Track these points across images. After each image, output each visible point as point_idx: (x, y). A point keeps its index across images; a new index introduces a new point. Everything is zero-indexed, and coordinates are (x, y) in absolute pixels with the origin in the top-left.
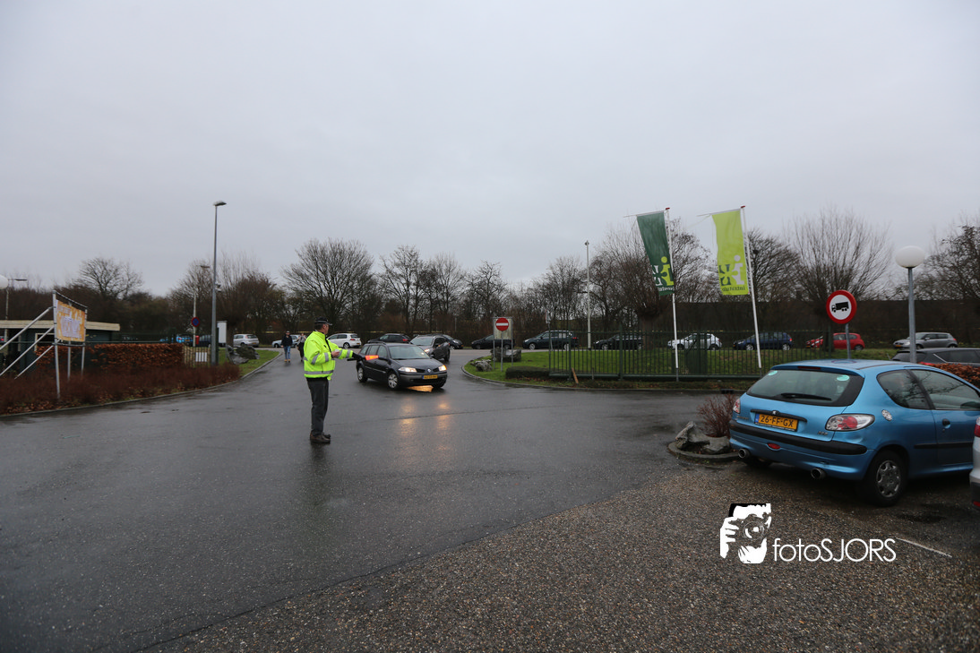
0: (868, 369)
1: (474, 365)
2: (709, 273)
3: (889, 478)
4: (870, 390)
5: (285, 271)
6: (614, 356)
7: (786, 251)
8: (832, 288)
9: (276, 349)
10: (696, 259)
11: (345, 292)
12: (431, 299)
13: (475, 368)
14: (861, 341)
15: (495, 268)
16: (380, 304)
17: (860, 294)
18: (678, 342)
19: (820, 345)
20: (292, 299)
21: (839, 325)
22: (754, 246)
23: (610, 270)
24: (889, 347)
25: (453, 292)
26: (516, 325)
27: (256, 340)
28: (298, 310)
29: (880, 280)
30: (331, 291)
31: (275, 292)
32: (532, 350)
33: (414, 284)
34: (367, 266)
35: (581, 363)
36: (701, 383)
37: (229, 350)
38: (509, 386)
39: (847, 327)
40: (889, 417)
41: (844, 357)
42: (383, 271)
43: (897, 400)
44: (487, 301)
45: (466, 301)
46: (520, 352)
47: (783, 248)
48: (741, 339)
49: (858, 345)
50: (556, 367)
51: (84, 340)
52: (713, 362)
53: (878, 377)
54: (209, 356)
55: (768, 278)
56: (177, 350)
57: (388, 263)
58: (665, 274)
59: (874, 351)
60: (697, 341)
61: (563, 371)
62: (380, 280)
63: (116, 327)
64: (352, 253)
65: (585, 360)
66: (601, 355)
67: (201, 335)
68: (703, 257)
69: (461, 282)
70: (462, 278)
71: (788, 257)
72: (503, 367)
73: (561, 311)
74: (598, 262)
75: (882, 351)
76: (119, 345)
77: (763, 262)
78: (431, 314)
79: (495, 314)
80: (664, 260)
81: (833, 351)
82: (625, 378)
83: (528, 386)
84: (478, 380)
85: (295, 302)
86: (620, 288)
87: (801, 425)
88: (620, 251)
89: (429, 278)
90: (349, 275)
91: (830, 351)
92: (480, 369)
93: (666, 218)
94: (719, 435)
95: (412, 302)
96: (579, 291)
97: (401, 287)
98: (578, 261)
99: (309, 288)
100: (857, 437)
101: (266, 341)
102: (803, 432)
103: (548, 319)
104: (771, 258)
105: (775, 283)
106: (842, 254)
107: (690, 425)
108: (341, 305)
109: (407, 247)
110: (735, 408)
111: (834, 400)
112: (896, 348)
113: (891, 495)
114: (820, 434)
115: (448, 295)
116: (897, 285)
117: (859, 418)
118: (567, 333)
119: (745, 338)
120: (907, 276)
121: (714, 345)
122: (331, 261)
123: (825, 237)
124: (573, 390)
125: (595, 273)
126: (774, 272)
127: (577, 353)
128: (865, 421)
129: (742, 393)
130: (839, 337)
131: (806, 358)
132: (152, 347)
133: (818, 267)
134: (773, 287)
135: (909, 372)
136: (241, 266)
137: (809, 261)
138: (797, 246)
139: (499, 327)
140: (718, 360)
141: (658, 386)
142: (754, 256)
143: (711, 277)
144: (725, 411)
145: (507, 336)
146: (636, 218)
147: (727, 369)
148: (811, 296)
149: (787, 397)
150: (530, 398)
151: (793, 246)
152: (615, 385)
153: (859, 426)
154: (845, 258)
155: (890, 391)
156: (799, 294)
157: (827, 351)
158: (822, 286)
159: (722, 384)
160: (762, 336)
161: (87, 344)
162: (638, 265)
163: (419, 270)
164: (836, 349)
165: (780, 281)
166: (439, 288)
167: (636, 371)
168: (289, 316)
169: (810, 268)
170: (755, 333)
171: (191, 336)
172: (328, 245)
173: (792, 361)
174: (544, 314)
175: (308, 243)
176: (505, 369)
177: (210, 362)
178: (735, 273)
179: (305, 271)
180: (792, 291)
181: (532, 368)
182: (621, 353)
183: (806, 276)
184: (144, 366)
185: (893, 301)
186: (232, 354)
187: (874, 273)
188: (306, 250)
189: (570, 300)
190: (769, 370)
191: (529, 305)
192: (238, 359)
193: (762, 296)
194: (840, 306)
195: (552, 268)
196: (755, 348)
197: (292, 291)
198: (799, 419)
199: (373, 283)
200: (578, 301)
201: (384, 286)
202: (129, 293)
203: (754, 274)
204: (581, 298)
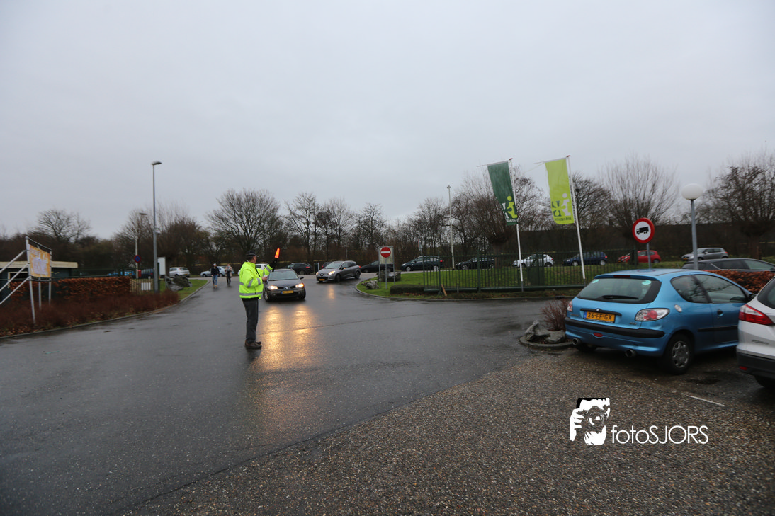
0: (664, 275)
1: (364, 285)
2: (543, 207)
3: (681, 353)
4: (666, 291)
5: (209, 216)
6: (474, 274)
7: (601, 189)
8: (636, 216)
9: (204, 278)
10: (533, 197)
11: (258, 230)
12: (327, 235)
13: (365, 287)
14: (657, 256)
15: (377, 208)
16: (285, 239)
17: (657, 221)
18: (522, 261)
19: (628, 260)
20: (215, 238)
21: (642, 245)
22: (576, 185)
23: (467, 207)
24: (678, 260)
25: (344, 229)
26: (395, 253)
27: (187, 272)
28: (220, 246)
29: (671, 209)
30: (246, 231)
31: (202, 233)
32: (408, 272)
33: (313, 223)
34: (275, 210)
35: (448, 281)
36: (540, 292)
37: (168, 280)
38: (393, 300)
39: (648, 245)
40: (680, 310)
41: (646, 268)
42: (287, 213)
43: (686, 297)
44: (371, 234)
45: (355, 235)
46: (400, 274)
47: (598, 186)
48: (568, 258)
49: (656, 259)
50: (429, 284)
51: (49, 276)
52: (549, 276)
53: (672, 280)
54: (153, 286)
55: (588, 210)
56: (125, 282)
57: (291, 207)
58: (510, 210)
59: (668, 263)
60: (536, 259)
61: (434, 287)
62: (286, 221)
63: (74, 265)
64: (262, 200)
65: (451, 278)
66: (464, 273)
67: (142, 269)
68: (538, 195)
69: (351, 220)
70: (351, 217)
71: (602, 193)
72: (388, 286)
73: (429, 241)
74: (457, 202)
75: (673, 263)
76: (78, 279)
77: (583, 197)
78: (327, 246)
79: (378, 245)
80: (509, 198)
81: (637, 264)
82: (483, 291)
83: (408, 300)
84: (368, 297)
85: (217, 240)
86: (475, 221)
87: (617, 318)
88: (475, 193)
89: (324, 218)
90: (261, 217)
91: (635, 263)
92: (369, 288)
93: (510, 166)
94: (557, 329)
95: (311, 237)
96: (443, 225)
97: (303, 226)
98: (441, 201)
99: (228, 229)
100: (657, 325)
101: (195, 272)
102: (619, 323)
103: (420, 247)
104: (589, 194)
105: (593, 213)
106: (643, 191)
107: (536, 323)
108: (255, 241)
109: (306, 194)
110: (569, 309)
111: (640, 299)
112: (684, 260)
113: (682, 366)
114: (631, 324)
115: (340, 230)
116: (683, 212)
117: (658, 311)
118: (436, 258)
119: (572, 256)
120: (690, 206)
121: (549, 263)
122: (245, 206)
123: (630, 178)
124: (443, 301)
125: (455, 210)
126: (592, 205)
127: (445, 273)
128: (663, 313)
129: (572, 298)
130: (641, 254)
131: (618, 270)
132: (106, 280)
133: (625, 201)
134: (592, 217)
135: (693, 276)
136: (174, 213)
137: (618, 196)
138: (609, 184)
139: (383, 255)
140: (552, 274)
141: (508, 296)
142: (577, 193)
143: (544, 211)
144: (561, 311)
145: (390, 261)
146: (486, 167)
147: (559, 281)
148: (620, 224)
149: (607, 298)
150: (410, 309)
151: (605, 185)
152: (475, 296)
153: (659, 317)
154: (644, 193)
155: (680, 291)
156: (611, 222)
157: (633, 264)
158: (627, 214)
159: (556, 292)
160: (585, 254)
161: (52, 279)
162: (489, 202)
163: (316, 212)
164: (640, 263)
165: (597, 212)
166: (333, 225)
167: (490, 286)
168: (212, 251)
169: (619, 201)
170: (579, 253)
171: (134, 270)
172: (243, 194)
173: (608, 272)
174: (417, 243)
175: (226, 193)
176: (389, 287)
177: (154, 290)
178: (564, 207)
179: (225, 215)
180: (606, 220)
181: (411, 285)
182: (479, 272)
183: (616, 208)
184: (99, 295)
185: (680, 225)
186: (170, 283)
187: (666, 204)
188: (225, 198)
189: (436, 232)
190: (591, 280)
191: (404, 237)
192: (175, 287)
193: (584, 224)
194: (643, 230)
195: (421, 207)
196: (579, 263)
197: (215, 232)
198: (616, 314)
199: (280, 223)
200: (442, 232)
201: (288, 225)
202: (80, 237)
203: (577, 207)
204: (445, 229)
